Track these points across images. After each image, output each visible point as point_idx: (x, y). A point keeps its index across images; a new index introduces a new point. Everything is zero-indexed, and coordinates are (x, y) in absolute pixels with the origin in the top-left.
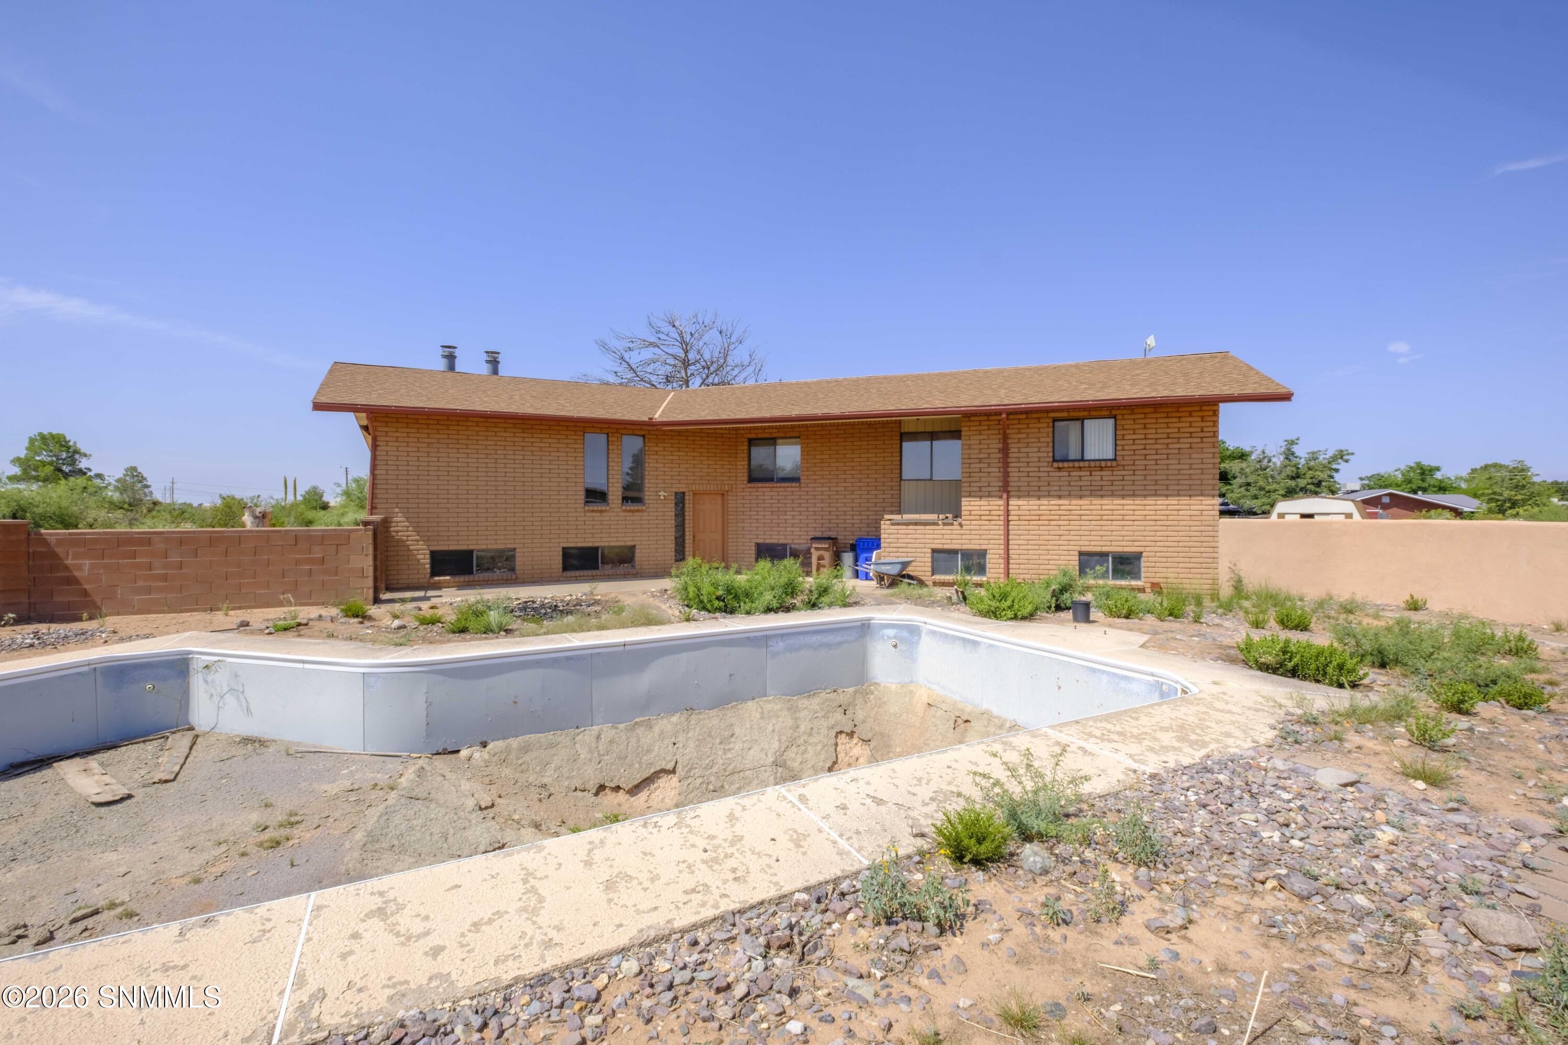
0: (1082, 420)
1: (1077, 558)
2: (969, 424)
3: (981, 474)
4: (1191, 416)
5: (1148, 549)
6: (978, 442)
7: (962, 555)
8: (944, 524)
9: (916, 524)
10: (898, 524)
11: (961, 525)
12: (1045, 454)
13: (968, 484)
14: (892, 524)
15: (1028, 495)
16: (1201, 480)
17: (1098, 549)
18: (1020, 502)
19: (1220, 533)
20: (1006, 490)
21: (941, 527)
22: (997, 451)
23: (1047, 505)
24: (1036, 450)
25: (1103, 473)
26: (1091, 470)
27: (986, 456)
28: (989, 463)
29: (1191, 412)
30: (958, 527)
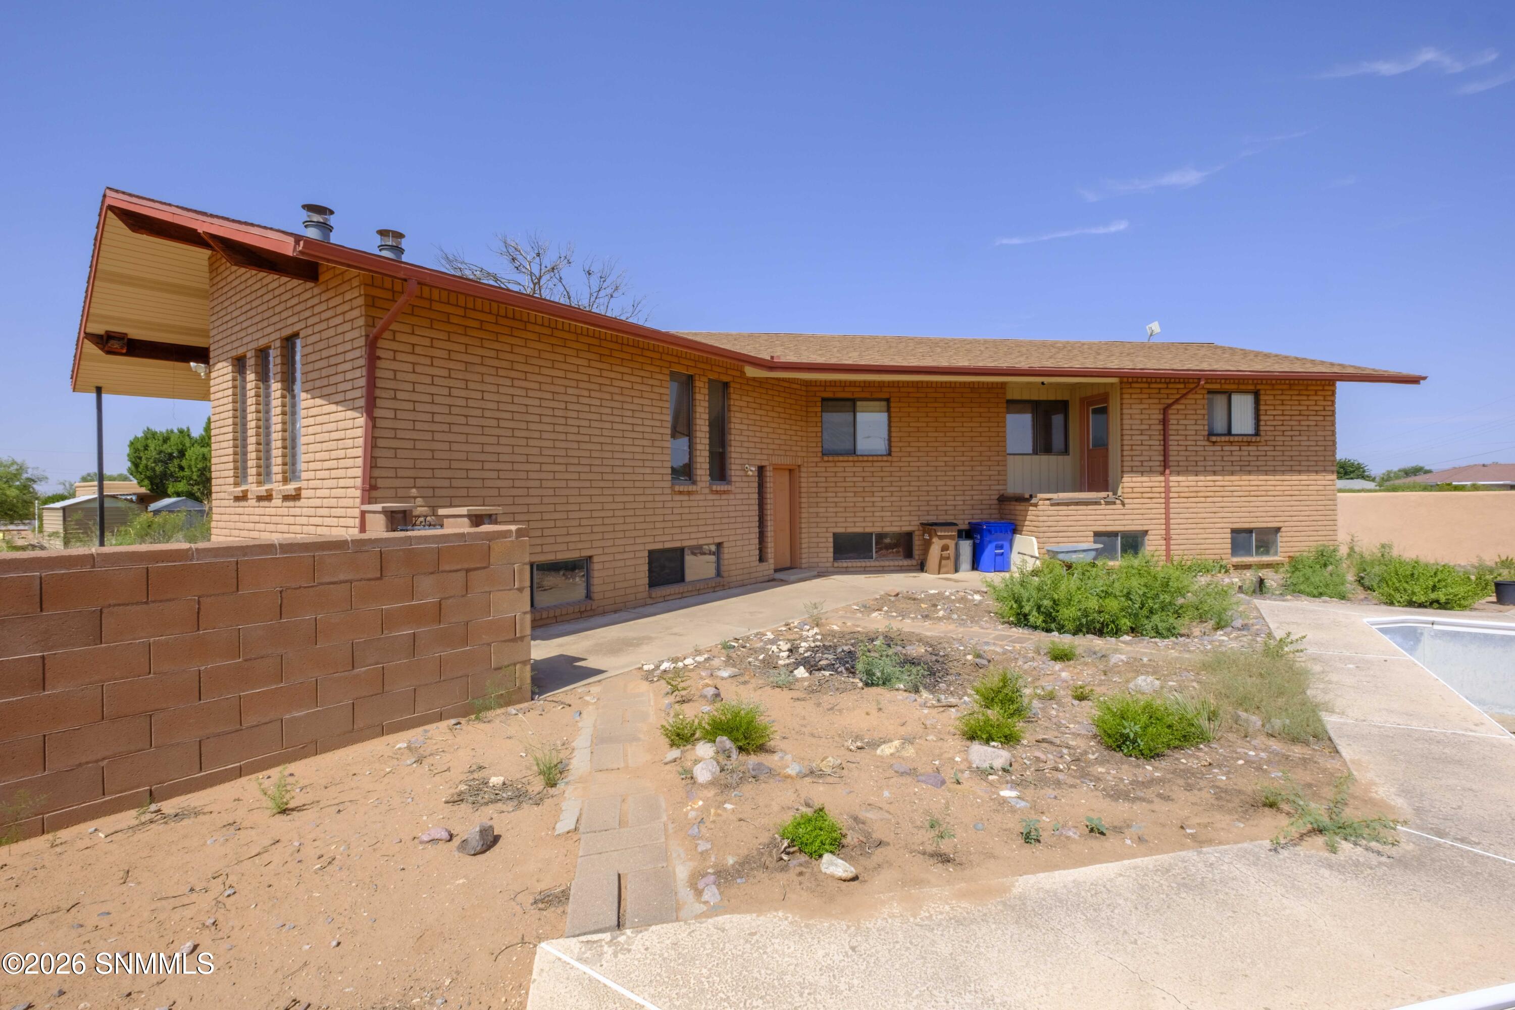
0: (1229, 394)
1: (1229, 536)
2: (1130, 391)
3: (1143, 448)
4: (1316, 395)
5: (1286, 524)
6: (1138, 411)
7: (1122, 538)
8: (1107, 503)
9: (1077, 504)
10: (1058, 504)
11: (1123, 504)
12: (1202, 428)
13: (1130, 459)
14: (1052, 505)
15: (1186, 472)
16: (1325, 456)
17: (1247, 526)
18: (1180, 478)
19: (1339, 506)
20: (1165, 466)
21: (1103, 507)
22: (1157, 422)
23: (1204, 481)
24: (1193, 422)
25: (1250, 448)
26: (1240, 444)
27: (1147, 427)
28: (1150, 435)
29: (1316, 391)
30: (1121, 506)
